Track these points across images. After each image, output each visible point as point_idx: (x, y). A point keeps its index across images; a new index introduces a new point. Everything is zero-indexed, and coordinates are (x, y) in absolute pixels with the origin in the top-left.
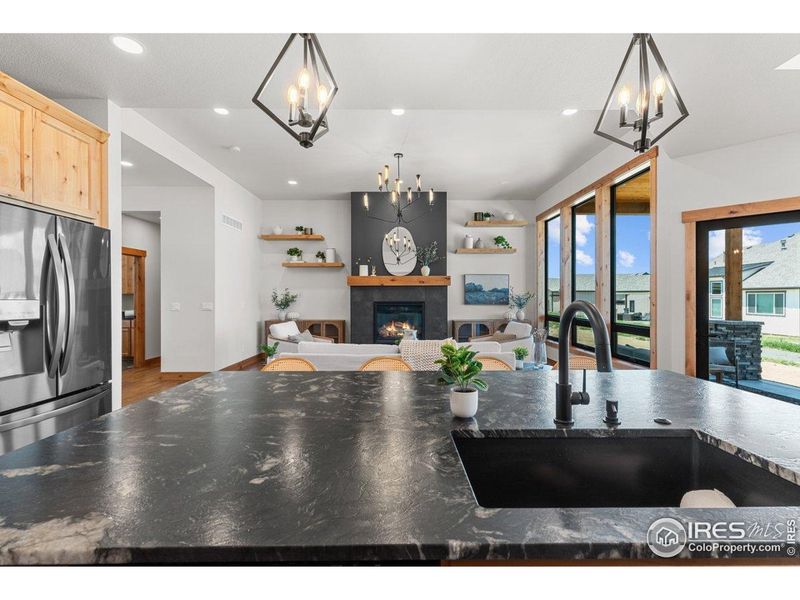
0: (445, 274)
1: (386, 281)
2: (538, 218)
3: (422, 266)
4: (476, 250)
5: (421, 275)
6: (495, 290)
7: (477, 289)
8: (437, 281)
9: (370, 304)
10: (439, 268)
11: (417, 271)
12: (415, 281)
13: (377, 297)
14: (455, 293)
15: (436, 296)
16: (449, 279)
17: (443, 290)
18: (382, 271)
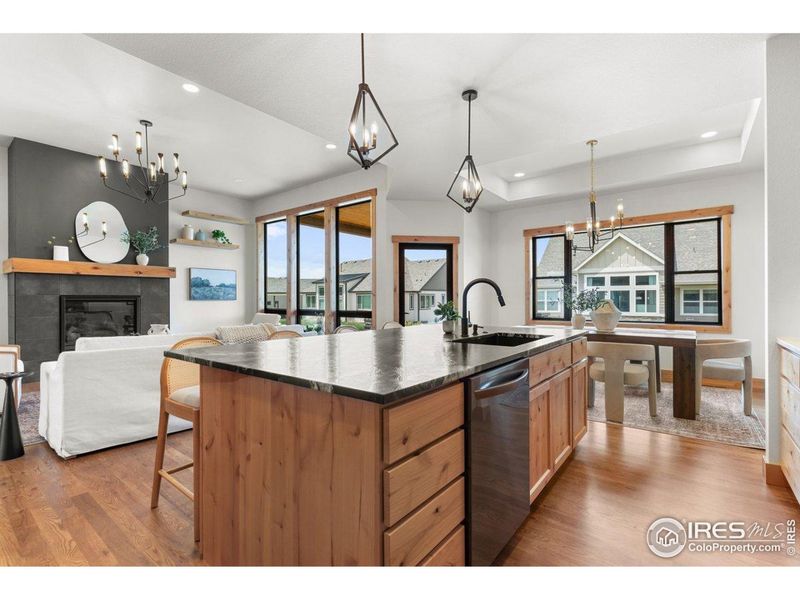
0: (167, 265)
1: (84, 268)
2: (258, 220)
3: (138, 254)
4: (198, 242)
5: (136, 264)
6: (222, 285)
7: (204, 284)
8: (157, 272)
9: (53, 299)
10: (160, 257)
11: (131, 259)
12: (129, 270)
13: (66, 289)
14: (177, 287)
15: (155, 289)
16: (173, 270)
17: (164, 283)
18: (77, 254)
